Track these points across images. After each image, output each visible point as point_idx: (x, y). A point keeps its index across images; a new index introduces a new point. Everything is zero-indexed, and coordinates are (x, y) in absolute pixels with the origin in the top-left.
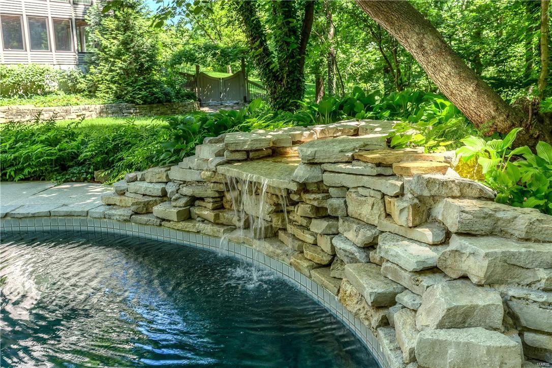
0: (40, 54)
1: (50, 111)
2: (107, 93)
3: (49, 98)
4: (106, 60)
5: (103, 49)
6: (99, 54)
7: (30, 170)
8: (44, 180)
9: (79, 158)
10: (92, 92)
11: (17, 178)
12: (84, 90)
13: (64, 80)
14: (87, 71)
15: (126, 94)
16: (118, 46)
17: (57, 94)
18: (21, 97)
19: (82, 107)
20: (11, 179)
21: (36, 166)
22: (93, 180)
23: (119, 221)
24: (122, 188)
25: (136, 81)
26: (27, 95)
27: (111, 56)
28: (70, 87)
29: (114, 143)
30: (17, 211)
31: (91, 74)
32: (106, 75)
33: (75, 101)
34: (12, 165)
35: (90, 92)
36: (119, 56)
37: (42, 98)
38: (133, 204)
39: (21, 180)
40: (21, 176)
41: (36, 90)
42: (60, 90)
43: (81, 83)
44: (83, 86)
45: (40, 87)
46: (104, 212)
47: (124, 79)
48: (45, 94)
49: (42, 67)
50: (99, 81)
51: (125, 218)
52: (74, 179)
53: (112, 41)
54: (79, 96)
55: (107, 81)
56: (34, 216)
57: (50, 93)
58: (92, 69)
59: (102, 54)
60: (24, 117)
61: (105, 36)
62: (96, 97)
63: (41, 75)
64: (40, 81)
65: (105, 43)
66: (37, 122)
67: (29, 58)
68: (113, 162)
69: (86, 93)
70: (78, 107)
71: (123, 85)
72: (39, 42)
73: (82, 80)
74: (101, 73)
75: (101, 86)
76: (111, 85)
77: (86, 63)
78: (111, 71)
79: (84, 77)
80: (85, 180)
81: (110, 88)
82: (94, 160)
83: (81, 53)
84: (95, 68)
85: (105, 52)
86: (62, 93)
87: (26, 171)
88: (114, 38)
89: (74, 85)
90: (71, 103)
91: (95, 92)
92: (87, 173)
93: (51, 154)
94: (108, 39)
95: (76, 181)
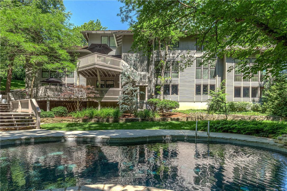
0: (246, 99)
1: (248, 117)
2: (270, 112)
3: (247, 113)
4: (271, 100)
5: (270, 97)
6: (268, 98)
7: (248, 131)
8: (251, 135)
9: (264, 130)
10: (264, 111)
11: (244, 133)
12: (261, 111)
13: (253, 107)
14: (263, 104)
15: (278, 113)
16: (277, 95)
17: (250, 112)
18: (238, 112)
19: (259, 116)
20: (242, 133)
21: (250, 131)
22: (268, 137)
23: (279, 147)
24: (281, 138)
25: (283, 108)
26: (240, 111)
27: (273, 99)
28: (255, 109)
29: (276, 127)
30: (247, 140)
31: (264, 105)
32: (270, 106)
33: (257, 114)
34: (242, 130)
35: (263, 111)
36: (277, 99)
37: (245, 113)
38: (284, 143)
39: (245, 134)
40: (245, 133)
41: (243, 110)
42: (251, 110)
43: (260, 108)
44: (260, 109)
45: (245, 109)
46: (274, 144)
47: (278, 107)
48: (246, 111)
49: (246, 102)
50: (267, 108)
51: (281, 146)
52: (261, 136)
53: (274, 94)
54: (258, 112)
55: (271, 108)
56: (252, 142)
57: (248, 111)
58: (265, 104)
59: (269, 98)
60: (239, 118)
61: (271, 92)
62: (265, 113)
63: (245, 105)
64: (245, 107)
65: (271, 94)
66: (250, 119)
67: (242, 100)
68: (276, 132)
69: (261, 112)
70: (258, 116)
71: (277, 109)
72: (246, 95)
73: (260, 107)
74: (268, 105)
75: (268, 109)
76: (272, 109)
77: (262, 101)
78: (273, 104)
79: (261, 106)
80: (265, 137)
81: (271, 110)
82: (269, 131)
83: (260, 98)
84: (266, 103)
85: (271, 98)
86: (252, 112)
87: (247, 132)
88: (275, 93)
89: (257, 109)
90: (256, 114)
91: (265, 111)
92: (266, 135)
93: (255, 128)
94: (272, 93)
95: (262, 137)
